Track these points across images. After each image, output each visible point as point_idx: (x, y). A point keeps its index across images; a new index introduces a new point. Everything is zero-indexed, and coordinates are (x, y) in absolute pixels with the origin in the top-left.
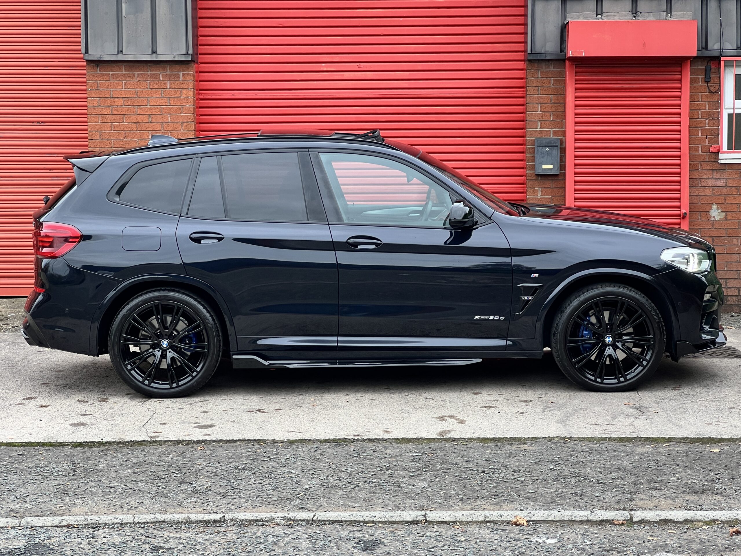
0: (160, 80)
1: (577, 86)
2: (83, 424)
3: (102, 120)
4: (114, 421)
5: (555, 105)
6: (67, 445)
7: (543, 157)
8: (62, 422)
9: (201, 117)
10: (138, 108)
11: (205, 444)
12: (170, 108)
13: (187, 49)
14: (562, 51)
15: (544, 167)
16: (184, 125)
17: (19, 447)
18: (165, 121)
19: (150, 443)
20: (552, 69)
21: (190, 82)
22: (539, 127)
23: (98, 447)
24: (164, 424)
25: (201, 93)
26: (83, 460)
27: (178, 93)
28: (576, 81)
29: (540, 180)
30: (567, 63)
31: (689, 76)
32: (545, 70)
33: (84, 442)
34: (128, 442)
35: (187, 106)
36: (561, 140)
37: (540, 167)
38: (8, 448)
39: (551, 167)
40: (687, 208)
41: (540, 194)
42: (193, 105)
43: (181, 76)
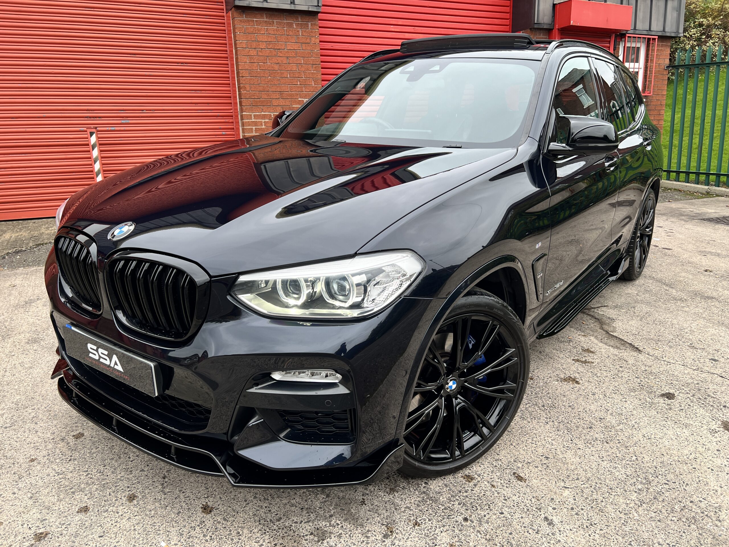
0: (294, 28)
10: (278, 51)
12: (302, 52)
13: (318, 3)
16: (314, 67)
21: (317, 31)
27: (308, 40)
30: (555, 32)
32: (538, 36)
35: (315, 51)
43: (310, 25)
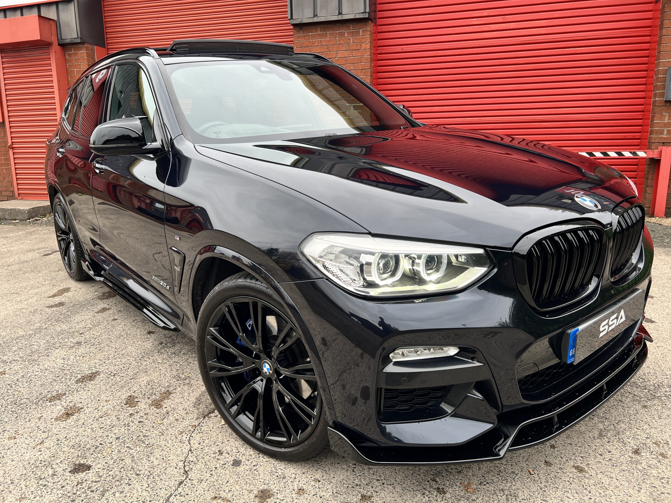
0: (345, 37)
9: (378, 68)
12: (353, 58)
13: (365, 7)
16: (363, 71)
21: (368, 36)
25: (378, 49)
27: (358, 46)
35: (366, 56)
41: (667, 119)
42: (370, 58)
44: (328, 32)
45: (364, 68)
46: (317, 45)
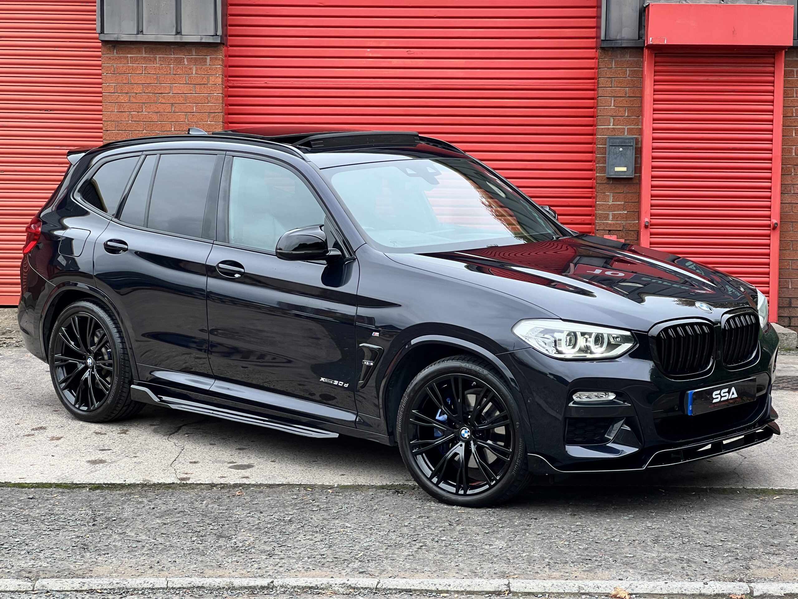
0: (184, 64)
1: (656, 78)
2: (102, 462)
3: (119, 109)
4: (137, 458)
5: (631, 99)
6: (84, 487)
7: (616, 158)
8: (78, 458)
9: (230, 107)
10: (159, 96)
11: (243, 488)
12: (195, 96)
13: (216, 30)
14: (640, 37)
15: (617, 169)
16: (212, 116)
17: (29, 488)
18: (189, 111)
19: (180, 486)
20: (628, 58)
21: (219, 67)
22: (612, 124)
23: (120, 490)
24: (195, 462)
25: (230, 80)
26: (104, 506)
27: (204, 80)
28: (655, 72)
29: (612, 183)
30: (646, 51)
31: (783, 69)
32: (620, 60)
33: (104, 484)
34: (154, 484)
35: (215, 94)
36: (637, 139)
37: (612, 170)
38: (17, 489)
39: (624, 169)
40: (778, 218)
41: (612, 200)
42: (222, 94)
43: (208, 60)
44: (158, 56)
45: (212, 111)
46: (140, 72)
